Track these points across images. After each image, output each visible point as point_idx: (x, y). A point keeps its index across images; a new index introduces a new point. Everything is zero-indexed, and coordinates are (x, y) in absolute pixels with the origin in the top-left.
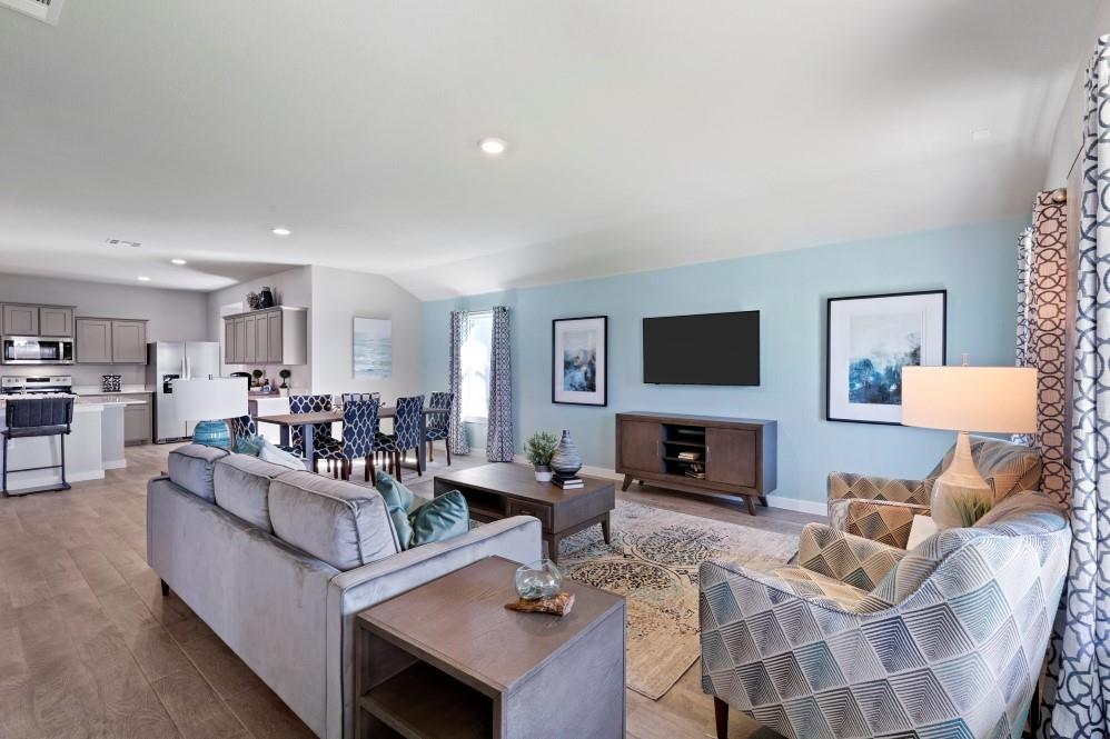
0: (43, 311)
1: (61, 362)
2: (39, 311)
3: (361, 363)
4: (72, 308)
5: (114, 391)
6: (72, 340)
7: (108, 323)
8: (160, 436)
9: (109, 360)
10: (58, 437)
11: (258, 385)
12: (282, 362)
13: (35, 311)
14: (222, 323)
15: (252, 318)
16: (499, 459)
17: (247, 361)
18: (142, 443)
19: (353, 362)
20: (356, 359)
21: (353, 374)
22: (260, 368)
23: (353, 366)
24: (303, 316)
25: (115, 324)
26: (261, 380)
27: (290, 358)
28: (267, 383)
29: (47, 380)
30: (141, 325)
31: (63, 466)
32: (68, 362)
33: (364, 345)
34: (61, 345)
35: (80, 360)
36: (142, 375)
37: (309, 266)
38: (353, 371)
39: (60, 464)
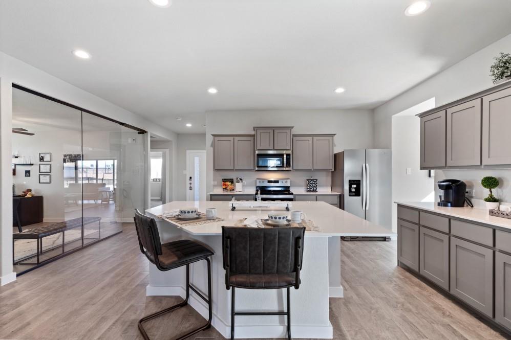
0: (276, 131)
1: (284, 169)
2: (274, 131)
4: (290, 128)
5: (313, 191)
6: (290, 152)
9: (311, 167)
10: (285, 290)
13: (271, 131)
25: (315, 138)
29: (277, 182)
30: (331, 138)
31: (288, 314)
32: (287, 169)
34: (285, 156)
35: (294, 168)
36: (329, 179)
39: (286, 310)
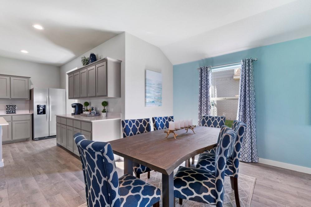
3: (149, 97)
5: (13, 113)
7: (8, 78)
8: (36, 136)
11: (87, 111)
12: (107, 95)
14: (67, 76)
15: (85, 70)
16: (250, 161)
17: (81, 96)
18: (26, 140)
19: (146, 96)
20: (147, 95)
21: (145, 104)
22: (88, 101)
23: (145, 100)
24: (119, 65)
25: (12, 78)
26: (89, 108)
27: (111, 93)
28: (93, 109)
30: (26, 79)
33: (151, 87)
37: (123, 33)
38: (145, 102)
